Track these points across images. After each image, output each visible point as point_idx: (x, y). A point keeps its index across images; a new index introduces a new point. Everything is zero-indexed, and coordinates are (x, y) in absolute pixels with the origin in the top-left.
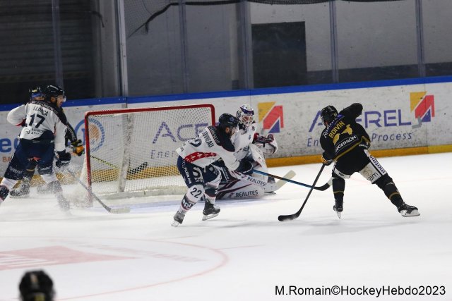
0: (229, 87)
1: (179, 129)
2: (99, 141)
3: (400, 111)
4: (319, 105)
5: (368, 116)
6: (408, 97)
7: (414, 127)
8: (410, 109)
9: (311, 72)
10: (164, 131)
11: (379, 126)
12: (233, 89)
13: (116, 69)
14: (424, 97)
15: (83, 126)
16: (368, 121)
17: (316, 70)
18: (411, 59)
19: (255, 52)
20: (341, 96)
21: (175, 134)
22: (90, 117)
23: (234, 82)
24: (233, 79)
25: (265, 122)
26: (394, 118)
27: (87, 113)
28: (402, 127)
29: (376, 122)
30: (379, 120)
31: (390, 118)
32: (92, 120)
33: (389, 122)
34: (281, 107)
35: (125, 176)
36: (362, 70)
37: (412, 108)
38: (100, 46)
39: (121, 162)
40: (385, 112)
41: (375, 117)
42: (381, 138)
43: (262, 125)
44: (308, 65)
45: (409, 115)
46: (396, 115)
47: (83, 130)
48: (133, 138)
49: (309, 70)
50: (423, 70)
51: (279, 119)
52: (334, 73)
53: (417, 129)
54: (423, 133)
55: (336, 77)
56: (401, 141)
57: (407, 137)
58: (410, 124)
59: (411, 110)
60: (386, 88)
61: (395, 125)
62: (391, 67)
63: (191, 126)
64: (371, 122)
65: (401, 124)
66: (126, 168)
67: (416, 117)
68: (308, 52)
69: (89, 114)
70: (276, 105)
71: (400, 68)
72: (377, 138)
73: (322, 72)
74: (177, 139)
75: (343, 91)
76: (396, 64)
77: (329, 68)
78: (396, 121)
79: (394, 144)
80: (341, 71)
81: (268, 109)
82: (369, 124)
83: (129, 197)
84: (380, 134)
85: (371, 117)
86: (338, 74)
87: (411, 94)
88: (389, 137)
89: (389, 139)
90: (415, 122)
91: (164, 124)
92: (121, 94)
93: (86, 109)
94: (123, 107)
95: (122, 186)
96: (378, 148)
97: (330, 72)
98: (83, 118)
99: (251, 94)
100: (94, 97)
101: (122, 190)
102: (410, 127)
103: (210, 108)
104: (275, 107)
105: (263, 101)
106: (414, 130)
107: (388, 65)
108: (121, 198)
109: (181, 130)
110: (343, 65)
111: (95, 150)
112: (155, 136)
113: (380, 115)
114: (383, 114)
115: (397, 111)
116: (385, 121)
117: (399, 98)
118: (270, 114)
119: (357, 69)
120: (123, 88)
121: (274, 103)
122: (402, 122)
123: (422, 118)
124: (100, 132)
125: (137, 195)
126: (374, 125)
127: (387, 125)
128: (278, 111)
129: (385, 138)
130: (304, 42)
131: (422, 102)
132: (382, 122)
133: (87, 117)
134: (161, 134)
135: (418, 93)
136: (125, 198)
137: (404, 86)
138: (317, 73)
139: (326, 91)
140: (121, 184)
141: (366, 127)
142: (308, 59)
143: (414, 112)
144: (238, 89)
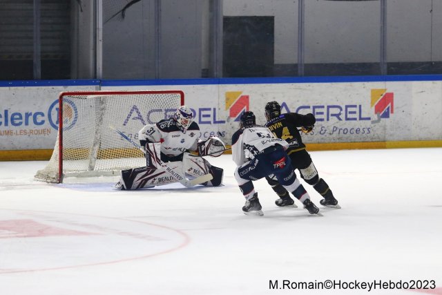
0: (198, 75)
1: (150, 113)
2: (72, 119)
3: (360, 106)
4: (284, 97)
5: (330, 109)
6: (369, 94)
7: (373, 122)
8: (370, 105)
9: (278, 65)
10: (135, 114)
11: (340, 119)
12: (202, 77)
13: (92, 52)
14: (384, 94)
15: (57, 105)
16: (330, 113)
17: (284, 62)
18: (374, 58)
19: (226, 43)
20: (305, 89)
21: (145, 118)
22: (65, 97)
23: (203, 70)
24: (203, 68)
25: (231, 110)
26: (355, 112)
27: (61, 93)
28: (361, 121)
29: (338, 116)
30: (340, 114)
31: (351, 113)
32: (66, 100)
33: (349, 116)
34: (247, 97)
35: (95, 155)
36: (326, 65)
37: (372, 104)
38: (78, 29)
39: (93, 141)
40: (347, 107)
41: (336, 111)
42: (342, 131)
43: (228, 113)
44: (275, 58)
45: (368, 111)
46: (357, 110)
47: (57, 109)
48: (104, 119)
49: (275, 63)
50: (384, 69)
51: (245, 108)
52: (299, 68)
53: (376, 124)
54: (382, 128)
55: (301, 71)
56: (359, 135)
57: (366, 131)
58: (369, 119)
59: (372, 106)
60: (349, 84)
61: (355, 119)
62: (354, 64)
63: (161, 110)
64: (332, 115)
65: (361, 119)
66: (97, 147)
67: (376, 113)
68: (276, 46)
69: (64, 94)
70: (244, 94)
71: (363, 65)
72: (338, 131)
73: (288, 65)
74: (146, 122)
75: (307, 84)
76: (359, 62)
77: (295, 62)
78: (357, 116)
79: (353, 137)
80: (306, 65)
81: (235, 98)
82: (330, 117)
83: (98, 176)
84: (339, 127)
85: (333, 111)
86: (303, 68)
87: (372, 91)
88: (349, 130)
89: (349, 133)
90: (375, 117)
91: (135, 108)
92: (95, 77)
93: (61, 89)
94: (96, 89)
95: (93, 165)
96: (338, 141)
97: (295, 66)
98: (58, 98)
99: (219, 83)
100: (69, 78)
101: (91, 168)
102: (369, 122)
103: (179, 95)
104: (242, 97)
105: (230, 91)
106: (372, 125)
107: (352, 61)
108: (91, 176)
109: (151, 114)
110: (308, 60)
111: (68, 128)
112: (126, 118)
113: (341, 110)
114: (344, 108)
115: (358, 106)
116: (346, 116)
117: (361, 93)
118: (236, 103)
119: (322, 64)
120: (97, 71)
121: (241, 93)
122: (363, 116)
123: (381, 115)
124: (73, 112)
125: (105, 174)
126: (335, 118)
127: (347, 119)
128: (245, 100)
129: (345, 132)
130: (273, 36)
131: (382, 99)
132: (343, 116)
133: (61, 97)
134: (132, 117)
135: (379, 90)
136: (94, 176)
137: (365, 83)
138: (284, 66)
139: (291, 84)
140: (91, 163)
141: (328, 120)
142: (275, 53)
143: (374, 108)
144: (207, 77)
